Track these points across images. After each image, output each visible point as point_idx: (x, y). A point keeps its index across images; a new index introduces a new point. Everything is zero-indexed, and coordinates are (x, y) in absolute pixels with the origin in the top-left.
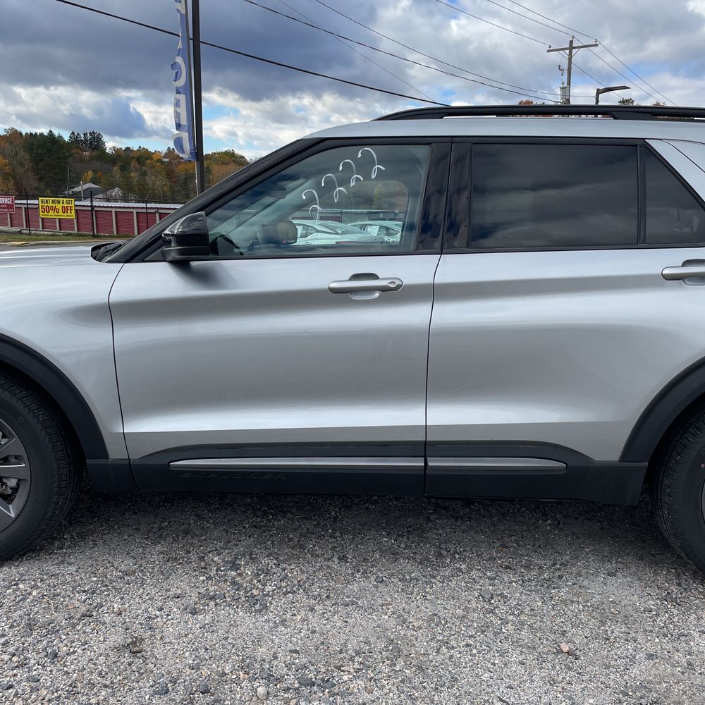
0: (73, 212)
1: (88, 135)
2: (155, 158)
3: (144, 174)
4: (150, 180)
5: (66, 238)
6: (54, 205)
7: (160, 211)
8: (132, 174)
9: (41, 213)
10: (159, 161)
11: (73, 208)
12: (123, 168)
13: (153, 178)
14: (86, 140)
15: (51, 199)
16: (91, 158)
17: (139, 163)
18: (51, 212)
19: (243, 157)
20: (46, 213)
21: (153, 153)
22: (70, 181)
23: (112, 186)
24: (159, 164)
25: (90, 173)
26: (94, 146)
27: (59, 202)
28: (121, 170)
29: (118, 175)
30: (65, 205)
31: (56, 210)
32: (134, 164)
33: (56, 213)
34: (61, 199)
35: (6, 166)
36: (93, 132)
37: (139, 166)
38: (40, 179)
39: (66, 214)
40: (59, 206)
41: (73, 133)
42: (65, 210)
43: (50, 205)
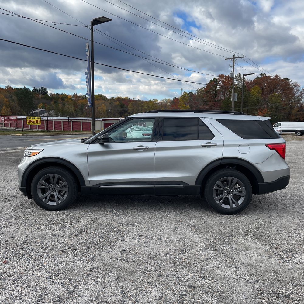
0: (40, 122)
1: (41, 88)
2: (69, 97)
3: (64, 105)
4: (66, 107)
5: (37, 132)
6: (32, 120)
7: (73, 121)
8: (60, 105)
9: (27, 123)
10: (71, 99)
11: (40, 121)
12: (55, 102)
13: (68, 106)
14: (40, 91)
15: (31, 117)
16: (42, 98)
17: (62, 100)
18: (31, 122)
19: (105, 97)
20: (29, 123)
21: (68, 96)
22: (33, 107)
23: (50, 110)
24: (70, 100)
25: (41, 105)
26: (43, 93)
27: (34, 118)
28: (54, 103)
29: (53, 105)
30: (37, 120)
31: (33, 121)
32: (60, 100)
33: (33, 123)
34: (35, 117)
35: (7, 102)
36: (43, 87)
37: (62, 101)
38: (21, 107)
39: (37, 123)
40: (35, 120)
41: (34, 88)
42: (37, 121)
43: (31, 119)
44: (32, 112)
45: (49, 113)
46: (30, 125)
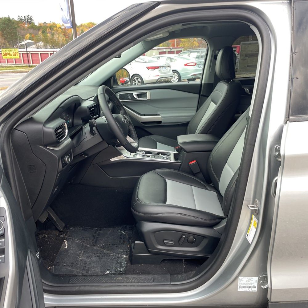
0: (18, 55)
2: (58, 26)
3: (53, 34)
4: (56, 37)
5: (16, 68)
6: (9, 52)
8: (48, 35)
9: (3, 57)
10: (60, 28)
11: (18, 53)
12: (43, 32)
13: (58, 36)
14: (25, 19)
15: (7, 49)
16: (29, 28)
17: (51, 29)
18: (8, 56)
20: (5, 56)
21: (57, 24)
22: (19, 39)
23: (38, 41)
24: (60, 29)
25: (28, 35)
26: (29, 22)
27: (11, 51)
28: (42, 33)
29: (41, 36)
30: (14, 52)
31: (10, 54)
32: (48, 30)
33: (10, 56)
34: (12, 49)
37: (50, 31)
39: (15, 56)
40: (11, 53)
41: (19, 16)
42: (14, 54)
43: (7, 52)
44: (18, 45)
45: (37, 44)
46: (6, 60)
